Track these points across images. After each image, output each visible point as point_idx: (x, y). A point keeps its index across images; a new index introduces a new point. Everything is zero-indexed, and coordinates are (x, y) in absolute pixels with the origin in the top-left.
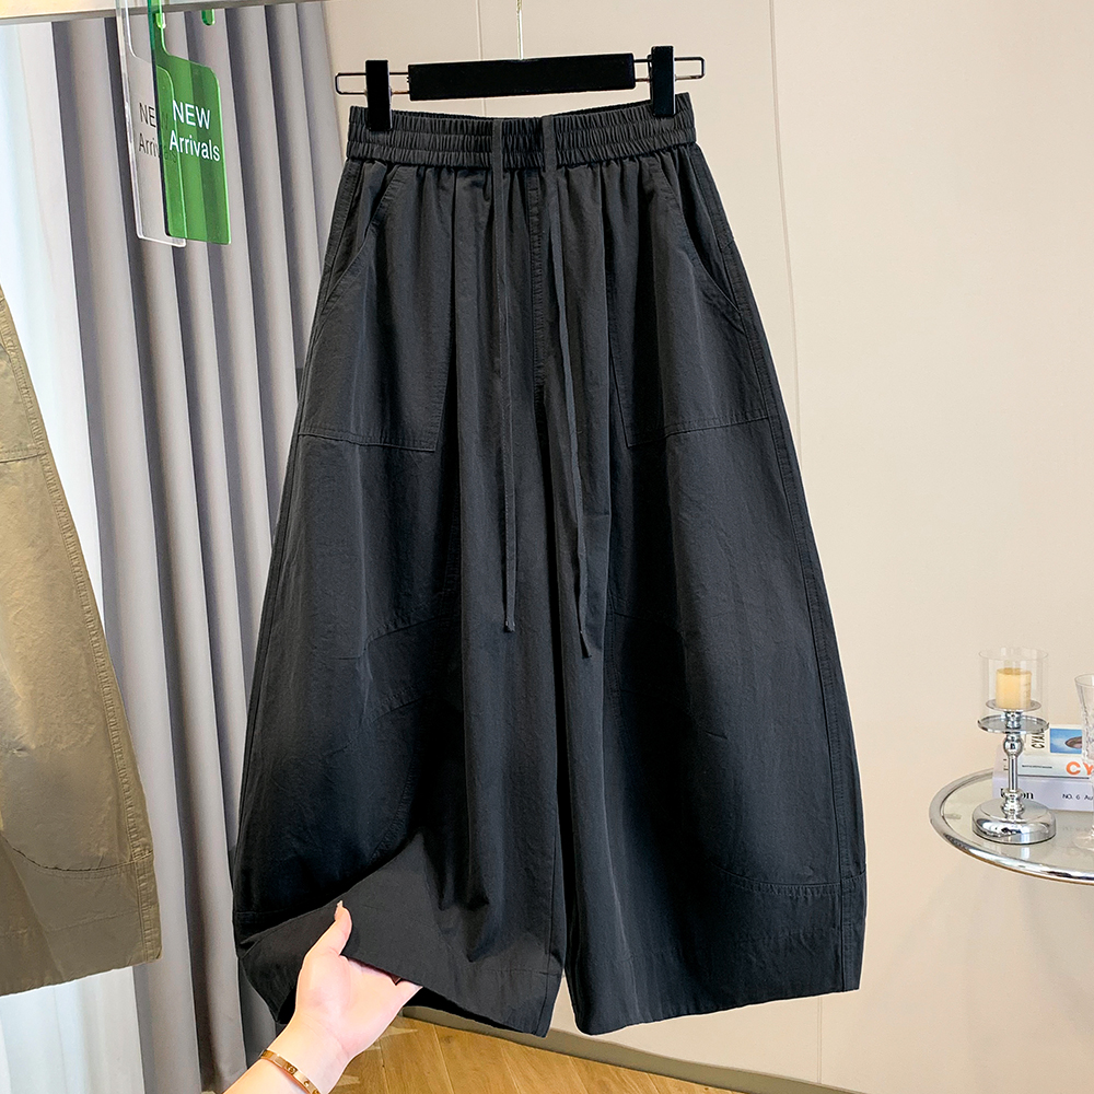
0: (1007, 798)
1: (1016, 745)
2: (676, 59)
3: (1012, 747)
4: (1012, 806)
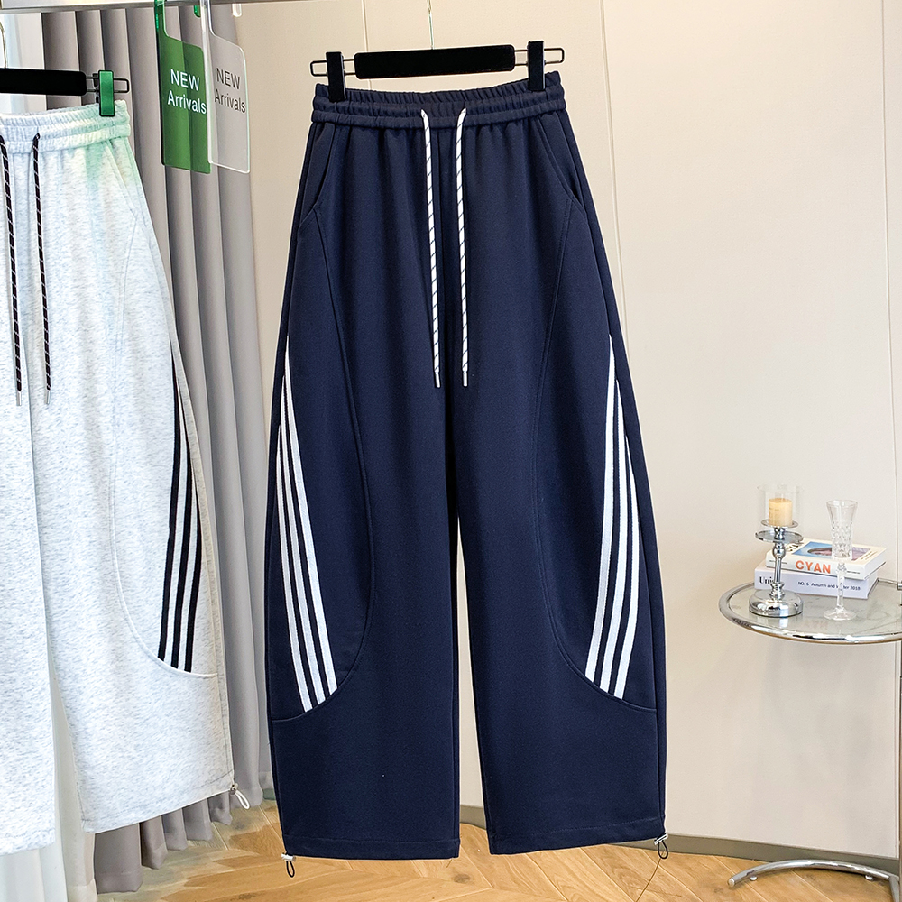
0: (773, 588)
1: (781, 551)
3: (778, 552)
4: (778, 592)
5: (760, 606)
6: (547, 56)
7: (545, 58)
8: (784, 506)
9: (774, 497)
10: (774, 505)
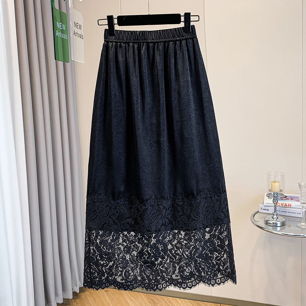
0: (274, 215)
1: (276, 201)
2: (192, 16)
3: (275, 201)
4: (275, 217)
5: (268, 222)
6: (192, 19)
7: (191, 20)
8: (277, 184)
9: (273, 181)
10: (273, 184)
